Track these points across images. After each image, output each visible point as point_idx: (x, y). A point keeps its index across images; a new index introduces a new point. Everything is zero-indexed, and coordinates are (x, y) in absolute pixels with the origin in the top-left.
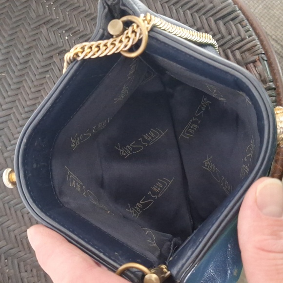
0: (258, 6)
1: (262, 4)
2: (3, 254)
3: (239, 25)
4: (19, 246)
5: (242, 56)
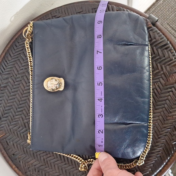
0: (172, 15)
1: (174, 14)
2: (37, 169)
3: (169, 52)
4: (45, 165)
5: (170, 69)
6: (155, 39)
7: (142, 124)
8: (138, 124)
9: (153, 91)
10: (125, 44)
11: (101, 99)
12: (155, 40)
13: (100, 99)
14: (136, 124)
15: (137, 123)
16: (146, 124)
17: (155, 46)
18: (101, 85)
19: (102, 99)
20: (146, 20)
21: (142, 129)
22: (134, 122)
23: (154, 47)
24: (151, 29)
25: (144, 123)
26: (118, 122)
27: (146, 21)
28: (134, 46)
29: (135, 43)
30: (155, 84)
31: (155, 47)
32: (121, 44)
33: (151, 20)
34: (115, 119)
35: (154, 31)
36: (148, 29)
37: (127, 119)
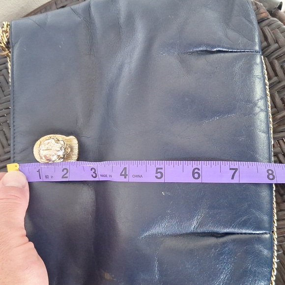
6: (277, 42)
7: (256, 235)
8: (245, 234)
9: (276, 159)
10: (206, 51)
11: (125, 176)
12: (276, 45)
13: (125, 173)
14: (241, 234)
15: (244, 231)
16: (266, 233)
17: (277, 58)
18: (156, 175)
19: (125, 178)
20: (256, 4)
21: (256, 246)
22: (236, 231)
23: (276, 61)
24: (267, 22)
25: (261, 232)
26: (199, 231)
27: (255, 7)
28: (227, 54)
29: (228, 48)
30: (281, 142)
31: (278, 61)
32: (197, 51)
33: (266, 4)
34: (191, 225)
35: (274, 26)
36: (260, 22)
37: (219, 223)
